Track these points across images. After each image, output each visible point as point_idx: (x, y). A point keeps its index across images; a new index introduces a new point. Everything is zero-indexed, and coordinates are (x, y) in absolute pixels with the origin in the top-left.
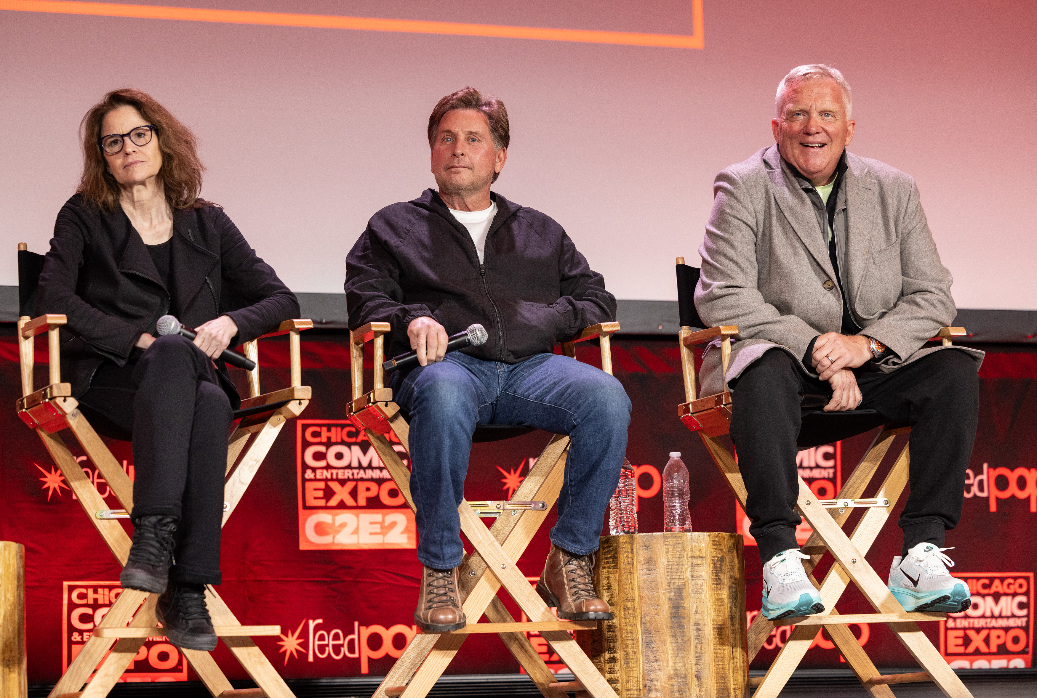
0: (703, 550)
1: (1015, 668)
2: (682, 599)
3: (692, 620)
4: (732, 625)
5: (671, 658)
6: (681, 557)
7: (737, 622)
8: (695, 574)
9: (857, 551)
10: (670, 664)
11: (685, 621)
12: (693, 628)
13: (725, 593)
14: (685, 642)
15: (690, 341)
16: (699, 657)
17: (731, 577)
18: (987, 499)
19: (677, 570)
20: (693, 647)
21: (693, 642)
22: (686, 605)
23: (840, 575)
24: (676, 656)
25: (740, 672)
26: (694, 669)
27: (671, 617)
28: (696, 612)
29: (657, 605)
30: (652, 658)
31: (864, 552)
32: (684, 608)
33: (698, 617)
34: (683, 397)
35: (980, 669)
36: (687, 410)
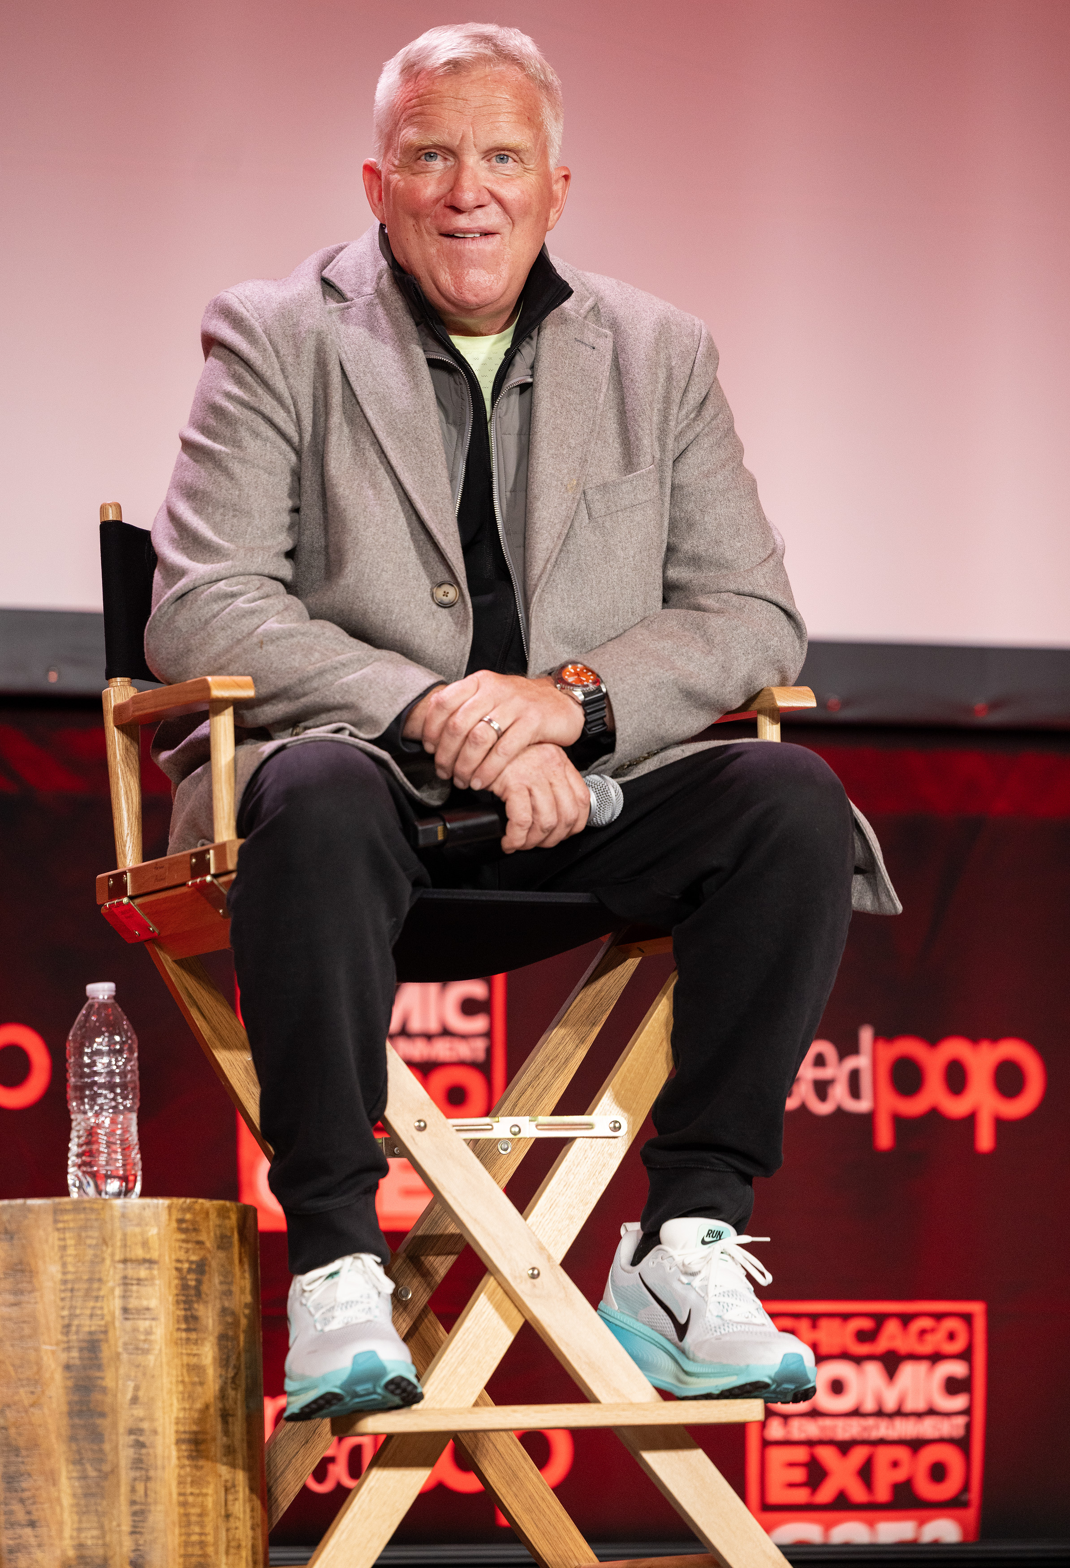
0: (154, 1243)
1: (936, 1543)
2: (99, 1367)
3: (124, 1421)
4: (226, 1433)
5: (68, 1518)
6: (97, 1260)
7: (238, 1427)
8: (133, 1303)
9: (542, 1248)
10: (67, 1532)
11: (104, 1423)
12: (125, 1439)
13: (208, 1353)
14: (105, 1476)
15: (131, 714)
16: (139, 1515)
17: (224, 1311)
18: (868, 1120)
19: (87, 1294)
20: (124, 1489)
21: (125, 1475)
22: (109, 1382)
23: (498, 1307)
24: (82, 1511)
25: (246, 1553)
26: (128, 1544)
27: (71, 1414)
28: (135, 1400)
29: (36, 1382)
30: (21, 1516)
31: (561, 1249)
32: (104, 1390)
33: (139, 1412)
34: (110, 858)
35: (846, 1545)
36: (119, 888)
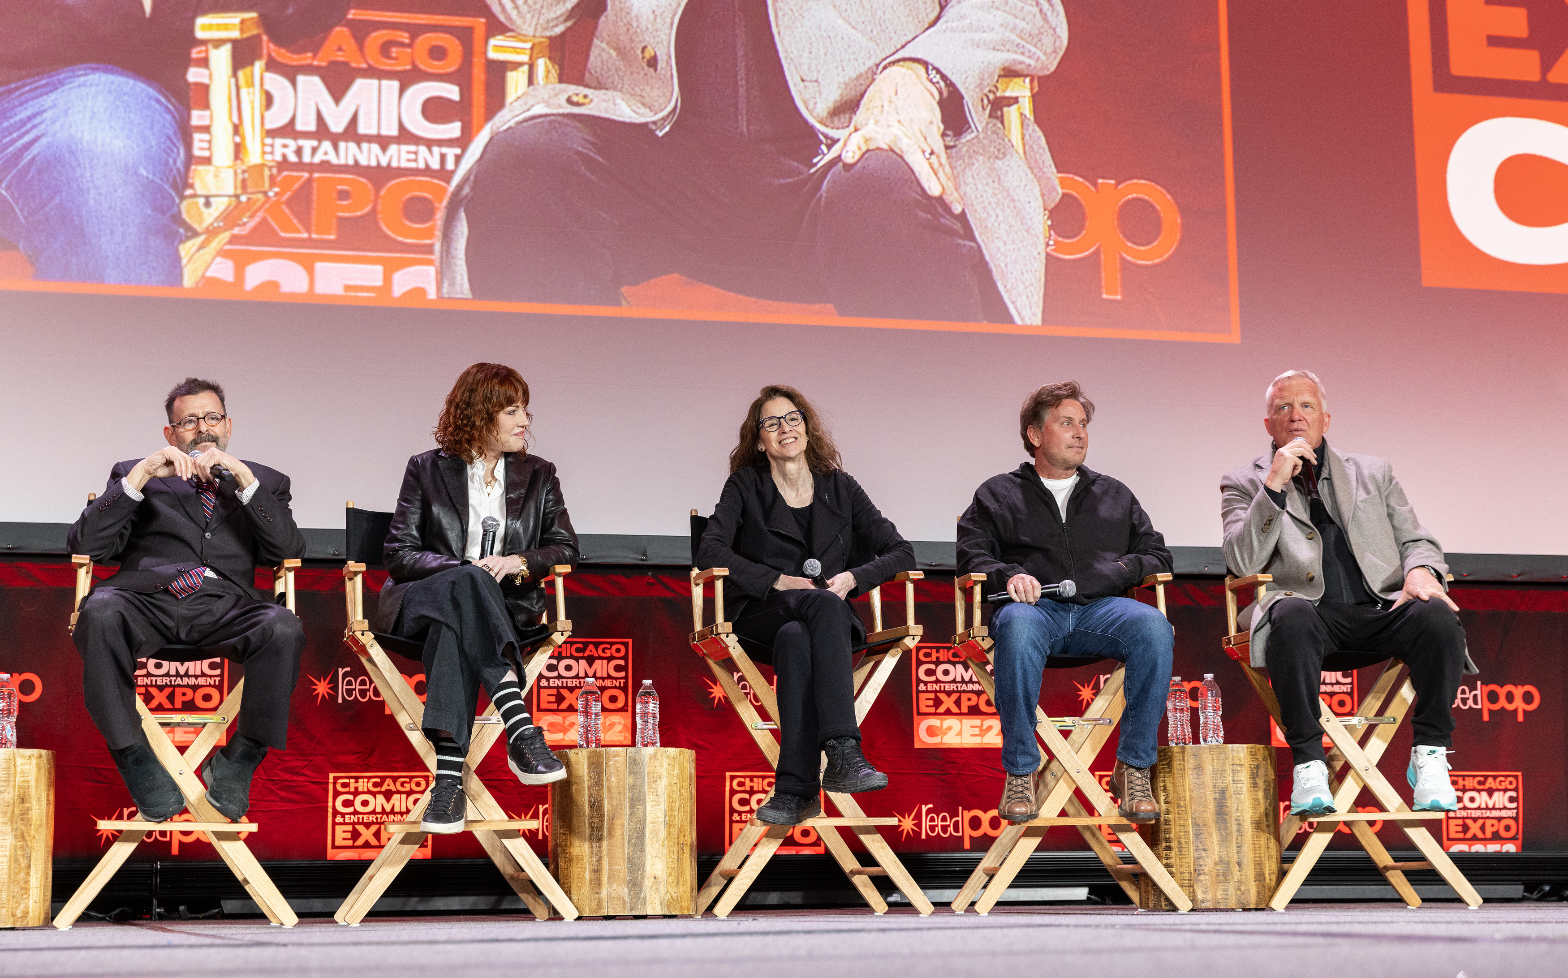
0: (1242, 759)
1: (1508, 852)
2: (1226, 799)
3: (1234, 815)
4: (1267, 821)
5: (1216, 848)
6: (1224, 764)
7: (1271, 819)
8: (1236, 778)
9: (1369, 761)
10: (1216, 853)
11: (1228, 817)
12: (1234, 823)
13: (1261, 795)
14: (1228, 834)
15: (1234, 586)
16: (1239, 847)
17: (1266, 781)
18: (1481, 710)
19: (1221, 776)
20: (1234, 839)
21: (1235, 834)
22: (1229, 804)
23: (1355, 780)
24: (1221, 846)
25: (1274, 860)
26: (1236, 857)
27: (1216, 814)
28: (1237, 810)
29: (1205, 804)
30: (1201, 847)
31: (1375, 762)
32: (1227, 806)
33: (1239, 814)
34: (1226, 632)
36: (1229, 642)
